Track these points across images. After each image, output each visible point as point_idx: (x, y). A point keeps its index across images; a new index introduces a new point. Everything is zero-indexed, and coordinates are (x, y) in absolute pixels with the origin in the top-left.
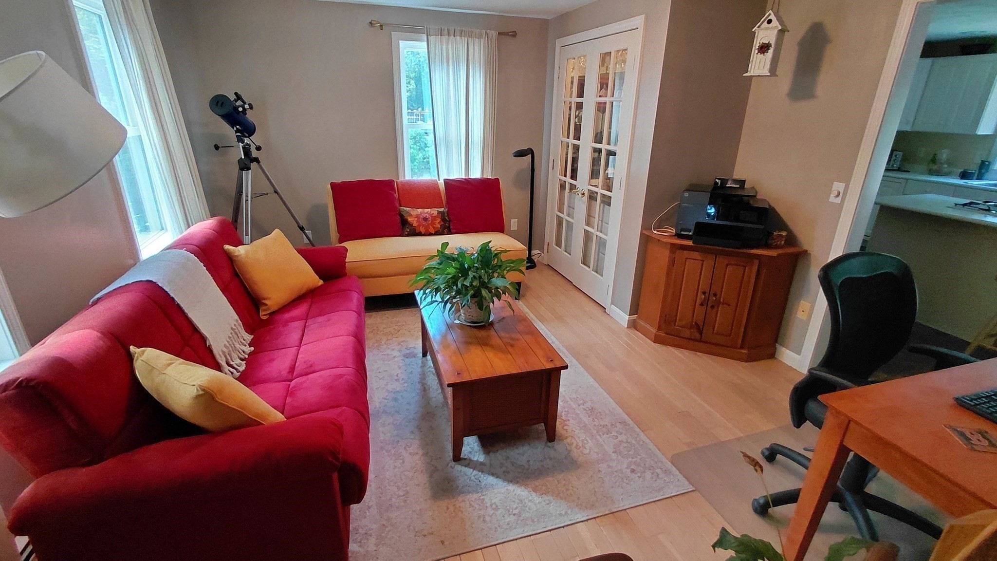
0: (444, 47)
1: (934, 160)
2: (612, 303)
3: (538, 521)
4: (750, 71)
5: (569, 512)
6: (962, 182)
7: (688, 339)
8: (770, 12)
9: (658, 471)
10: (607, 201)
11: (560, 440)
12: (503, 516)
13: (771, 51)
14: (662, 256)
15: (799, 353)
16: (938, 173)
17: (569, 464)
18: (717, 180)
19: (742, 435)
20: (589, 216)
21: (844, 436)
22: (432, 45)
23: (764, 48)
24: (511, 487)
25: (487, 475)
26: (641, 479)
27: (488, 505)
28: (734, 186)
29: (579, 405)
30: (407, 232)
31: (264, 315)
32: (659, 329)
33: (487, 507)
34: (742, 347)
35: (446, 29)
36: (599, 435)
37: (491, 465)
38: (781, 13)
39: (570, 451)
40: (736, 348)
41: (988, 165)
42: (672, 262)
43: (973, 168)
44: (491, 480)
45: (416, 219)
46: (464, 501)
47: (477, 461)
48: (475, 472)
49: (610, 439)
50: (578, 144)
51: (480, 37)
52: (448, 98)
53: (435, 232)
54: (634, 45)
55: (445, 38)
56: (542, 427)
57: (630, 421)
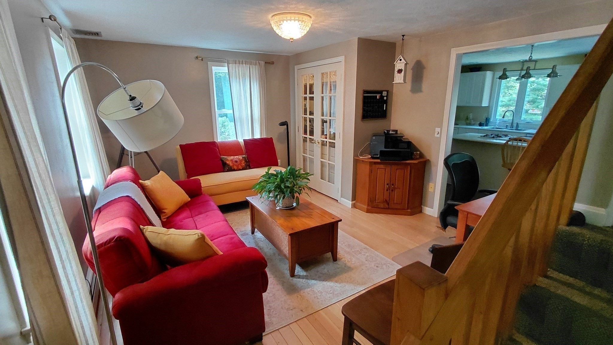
0: (237, 70)
1: (467, 119)
2: (341, 197)
3: (343, 294)
4: (395, 81)
5: (355, 287)
6: (480, 127)
7: (383, 208)
8: (400, 56)
9: (389, 265)
10: (332, 145)
11: (339, 260)
12: (326, 295)
13: (403, 72)
14: (365, 169)
15: (432, 207)
16: (470, 124)
17: (347, 269)
18: (385, 131)
19: (418, 245)
20: (322, 155)
21: (467, 221)
22: (230, 69)
23: (400, 71)
24: (325, 283)
25: (310, 280)
26: (382, 269)
27: (317, 292)
28: (393, 133)
29: (342, 244)
30: (227, 169)
31: (164, 219)
32: (368, 205)
33: (317, 293)
34: (407, 209)
35: (238, 61)
36: (357, 255)
37: (311, 276)
38: (404, 56)
39: (346, 264)
40: (405, 209)
41: (489, 119)
42: (371, 171)
43: (483, 121)
44: (313, 282)
45: (231, 162)
46: (304, 293)
47: (303, 275)
48: (304, 280)
49: (362, 256)
50: (313, 117)
51: (256, 65)
52: (240, 96)
53: (242, 168)
54: (340, 69)
55: (237, 65)
56: (329, 255)
57: (368, 247)
